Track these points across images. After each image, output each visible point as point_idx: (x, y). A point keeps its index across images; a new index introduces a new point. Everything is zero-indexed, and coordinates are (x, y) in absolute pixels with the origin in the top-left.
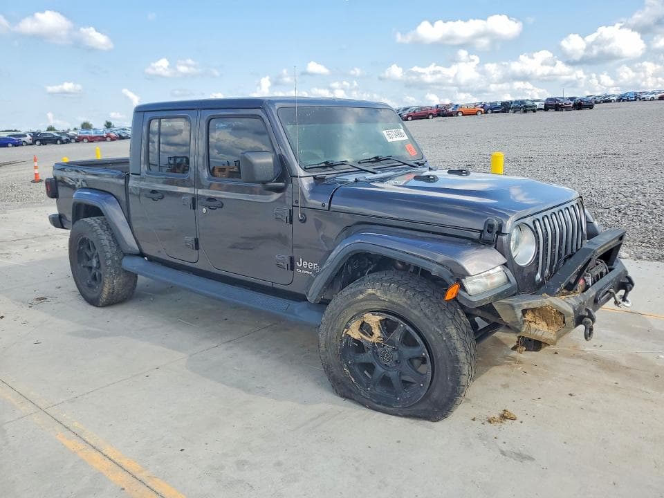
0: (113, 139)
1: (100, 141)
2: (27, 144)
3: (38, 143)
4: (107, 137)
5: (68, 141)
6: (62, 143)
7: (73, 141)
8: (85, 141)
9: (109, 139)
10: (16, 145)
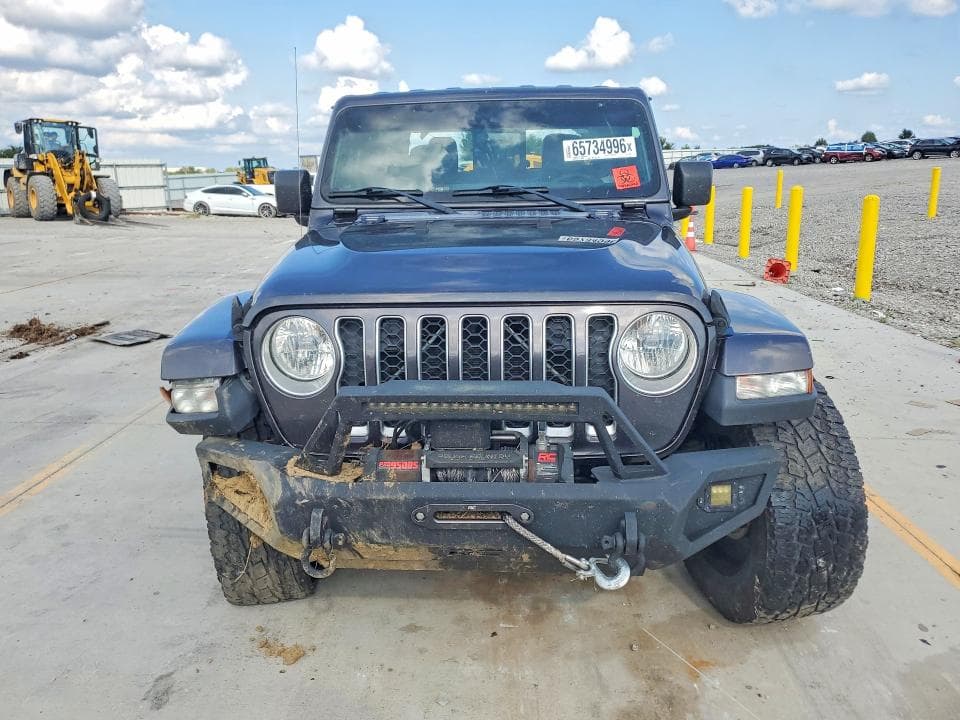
0: (876, 159)
1: (856, 161)
2: (758, 165)
3: (769, 163)
4: (867, 154)
5: (809, 161)
6: (801, 163)
7: (818, 160)
8: (833, 160)
9: (868, 158)
10: (742, 165)
